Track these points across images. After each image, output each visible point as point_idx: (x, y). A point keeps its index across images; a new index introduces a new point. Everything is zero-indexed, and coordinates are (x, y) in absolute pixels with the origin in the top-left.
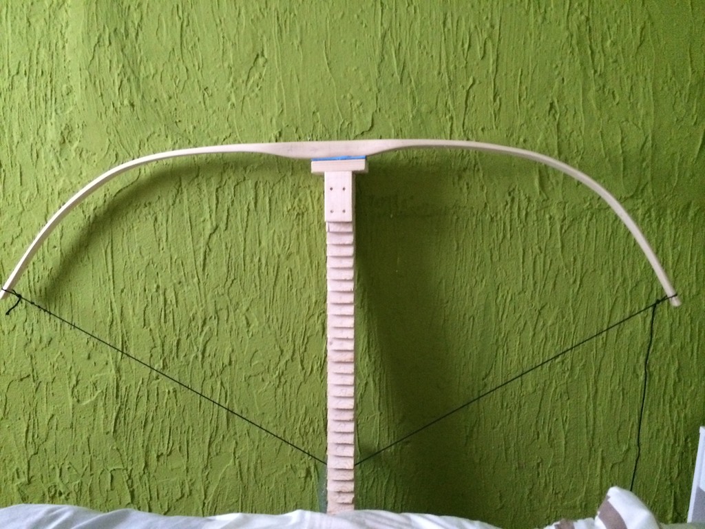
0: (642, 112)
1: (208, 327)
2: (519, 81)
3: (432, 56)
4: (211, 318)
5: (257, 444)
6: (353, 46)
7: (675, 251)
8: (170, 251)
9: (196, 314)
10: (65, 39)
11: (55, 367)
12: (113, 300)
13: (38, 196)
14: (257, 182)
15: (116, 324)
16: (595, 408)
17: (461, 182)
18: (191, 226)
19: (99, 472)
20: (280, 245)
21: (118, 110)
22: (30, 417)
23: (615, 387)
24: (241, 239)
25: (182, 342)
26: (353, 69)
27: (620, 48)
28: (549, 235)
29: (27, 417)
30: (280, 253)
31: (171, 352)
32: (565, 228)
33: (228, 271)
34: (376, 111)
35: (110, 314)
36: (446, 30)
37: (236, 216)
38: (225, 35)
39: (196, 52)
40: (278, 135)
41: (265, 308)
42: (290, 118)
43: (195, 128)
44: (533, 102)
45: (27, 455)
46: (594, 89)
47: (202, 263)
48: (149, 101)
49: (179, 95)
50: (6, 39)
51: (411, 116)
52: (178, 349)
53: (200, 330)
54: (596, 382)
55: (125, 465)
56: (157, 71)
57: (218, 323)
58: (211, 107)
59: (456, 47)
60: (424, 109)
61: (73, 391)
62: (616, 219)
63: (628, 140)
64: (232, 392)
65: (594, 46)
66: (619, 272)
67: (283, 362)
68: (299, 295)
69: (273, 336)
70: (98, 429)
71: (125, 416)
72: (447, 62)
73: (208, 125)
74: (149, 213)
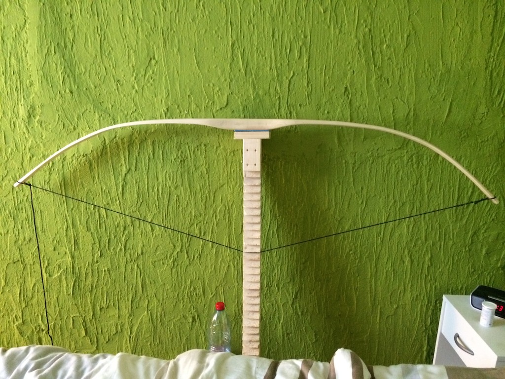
0: (407, 93)
1: (127, 232)
2: (324, 74)
3: (265, 58)
4: (129, 226)
5: (161, 302)
6: (213, 52)
7: (429, 183)
8: (101, 184)
9: (119, 223)
10: (27, 51)
11: (34, 256)
12: (67, 215)
13: (17, 151)
14: (154, 141)
15: (70, 229)
16: (376, 283)
18: (113, 169)
19: (65, 318)
20: (170, 180)
21: (63, 96)
22: (21, 285)
23: (388, 268)
24: (145, 177)
25: (111, 240)
26: (214, 67)
27: (392, 50)
28: (345, 173)
29: (19, 286)
30: (170, 185)
31: (105, 246)
32: (355, 168)
33: (138, 197)
34: (229, 94)
35: (66, 223)
36: (274, 40)
37: (142, 162)
38: (129, 46)
39: (111, 57)
40: (166, 111)
41: (163, 220)
42: (174, 100)
43: (112, 106)
44: (333, 87)
45: (21, 307)
46: (374, 77)
47: (121, 192)
48: (82, 89)
49: (101, 85)
51: (253, 97)
52: (109, 245)
53: (122, 233)
54: (376, 266)
55: (81, 313)
56: (86, 70)
57: (133, 229)
58: (123, 93)
59: (281, 52)
60: (261, 92)
61: (46, 270)
62: (389, 162)
63: (397, 112)
64: (144, 271)
65: (374, 49)
66: (391, 197)
67: (175, 253)
68: (184, 212)
69: (168, 237)
70: (63, 292)
71: (79, 285)
72: (276, 62)
73: (121, 105)
74: (86, 161)
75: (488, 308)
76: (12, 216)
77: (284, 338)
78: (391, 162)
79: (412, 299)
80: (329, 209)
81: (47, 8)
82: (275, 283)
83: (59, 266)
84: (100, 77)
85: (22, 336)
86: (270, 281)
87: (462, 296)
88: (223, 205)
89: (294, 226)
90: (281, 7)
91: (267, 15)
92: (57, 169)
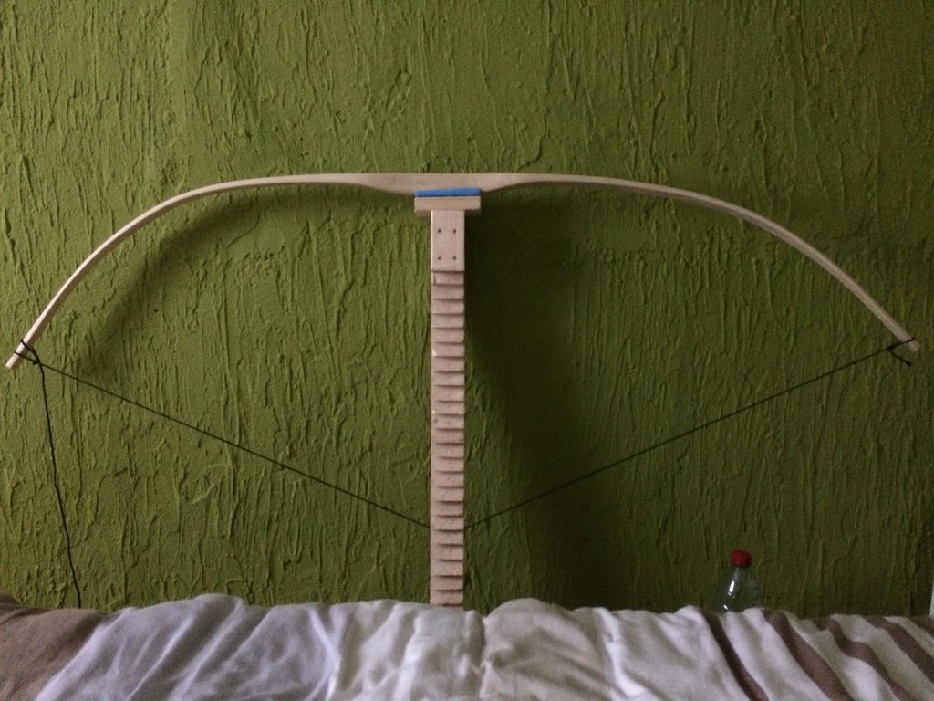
0: (866, 130)
1: (343, 405)
2: (717, 96)
3: (612, 68)
4: (346, 393)
5: (404, 545)
6: (517, 57)
7: (908, 299)
8: (296, 312)
9: (329, 388)
10: (166, 56)
11: (158, 458)
12: (228, 374)
13: (135, 249)
14: (401, 227)
15: (232, 403)
16: (814, 494)
17: (650, 220)
18: (322, 282)
19: (213, 586)
21: (232, 141)
22: (127, 519)
23: (837, 465)
24: (382, 297)
25: (312, 424)
26: (517, 86)
27: (838, 54)
28: (756, 284)
29: (123, 520)
31: (299, 437)
32: (775, 273)
33: (367, 336)
34: (545, 136)
35: (225, 390)
36: (628, 34)
37: (376, 268)
38: (361, 47)
39: (325, 69)
40: (426, 167)
41: (413, 380)
42: (441, 147)
43: (324, 161)
44: (734, 121)
45: (125, 566)
46: (808, 104)
47: (335, 326)
48: (269, 129)
49: (305, 122)
50: (93, 56)
51: (587, 141)
52: (307, 432)
53: (333, 409)
54: (814, 460)
55: (245, 576)
57: (355, 400)
58: (344, 136)
59: (640, 57)
60: (602, 134)
61: (180, 487)
63: (849, 165)
64: (374, 484)
65: (807, 52)
66: (840, 327)
69: (422, 415)
70: (212, 533)
71: (244, 516)
72: (631, 74)
73: (341, 159)
74: (271, 267)
79: (881, 523)
80: (727, 351)
84: (303, 106)
92: (212, 284)
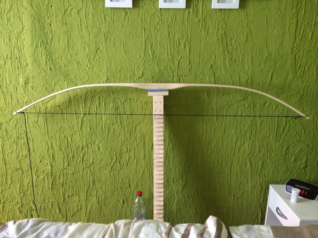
0: (247, 67)
1: (84, 150)
2: (198, 57)
3: (165, 48)
4: (85, 147)
5: (104, 191)
6: (134, 45)
7: (260, 119)
8: (68, 123)
9: (79, 145)
10: (24, 45)
11: (28, 165)
12: (48, 141)
13: (18, 104)
14: (99, 97)
15: (50, 149)
16: (230, 178)
18: (76, 114)
19: (47, 202)
20: (109, 120)
21: (46, 72)
23: (238, 170)
24: (95, 118)
25: (74, 156)
26: (134, 54)
27: (238, 43)
29: (19, 183)
30: (109, 123)
31: (71, 160)
32: (218, 112)
33: (90, 130)
34: (144, 69)
35: (47, 146)
36: (170, 38)
37: (92, 110)
38: (85, 42)
39: (74, 48)
40: (106, 79)
41: (105, 143)
42: (111, 73)
43: (75, 77)
44: (204, 65)
45: (21, 196)
46: (228, 59)
47: (80, 127)
48: (57, 67)
49: (68, 65)
51: (157, 71)
52: (73, 158)
53: (81, 151)
54: (230, 168)
55: (56, 199)
57: (88, 149)
58: (81, 69)
59: (173, 45)
60: (162, 68)
61: (35, 174)
62: (237, 108)
63: (241, 79)
64: (94, 174)
65: (227, 43)
66: (239, 128)
67: (113, 163)
68: (117, 138)
69: (108, 153)
70: (46, 187)
71: (55, 182)
72: (171, 51)
73: (80, 76)
74: (60, 109)
75: (295, 192)
76: (15, 142)
77: (177, 212)
78: (238, 108)
79: (252, 187)
80: (203, 135)
81: (36, 20)
82: (171, 180)
83: (43, 171)
84: (67, 60)
85: (21, 214)
86: (169, 178)
87: (280, 185)
88: (140, 134)
89: (182, 146)
90: (173, 19)
91: (165, 24)
92: (42, 114)
